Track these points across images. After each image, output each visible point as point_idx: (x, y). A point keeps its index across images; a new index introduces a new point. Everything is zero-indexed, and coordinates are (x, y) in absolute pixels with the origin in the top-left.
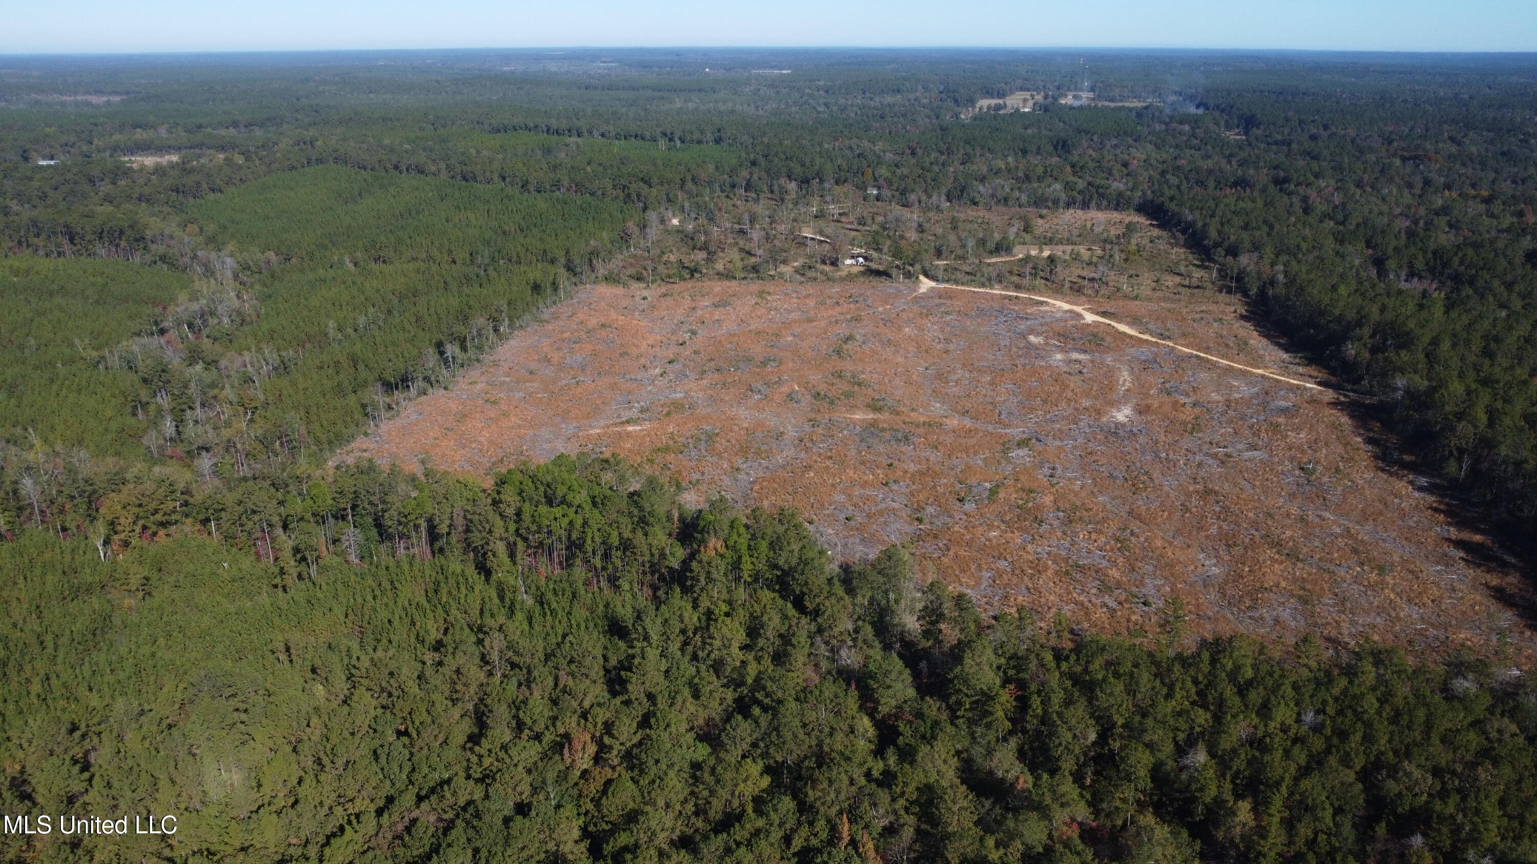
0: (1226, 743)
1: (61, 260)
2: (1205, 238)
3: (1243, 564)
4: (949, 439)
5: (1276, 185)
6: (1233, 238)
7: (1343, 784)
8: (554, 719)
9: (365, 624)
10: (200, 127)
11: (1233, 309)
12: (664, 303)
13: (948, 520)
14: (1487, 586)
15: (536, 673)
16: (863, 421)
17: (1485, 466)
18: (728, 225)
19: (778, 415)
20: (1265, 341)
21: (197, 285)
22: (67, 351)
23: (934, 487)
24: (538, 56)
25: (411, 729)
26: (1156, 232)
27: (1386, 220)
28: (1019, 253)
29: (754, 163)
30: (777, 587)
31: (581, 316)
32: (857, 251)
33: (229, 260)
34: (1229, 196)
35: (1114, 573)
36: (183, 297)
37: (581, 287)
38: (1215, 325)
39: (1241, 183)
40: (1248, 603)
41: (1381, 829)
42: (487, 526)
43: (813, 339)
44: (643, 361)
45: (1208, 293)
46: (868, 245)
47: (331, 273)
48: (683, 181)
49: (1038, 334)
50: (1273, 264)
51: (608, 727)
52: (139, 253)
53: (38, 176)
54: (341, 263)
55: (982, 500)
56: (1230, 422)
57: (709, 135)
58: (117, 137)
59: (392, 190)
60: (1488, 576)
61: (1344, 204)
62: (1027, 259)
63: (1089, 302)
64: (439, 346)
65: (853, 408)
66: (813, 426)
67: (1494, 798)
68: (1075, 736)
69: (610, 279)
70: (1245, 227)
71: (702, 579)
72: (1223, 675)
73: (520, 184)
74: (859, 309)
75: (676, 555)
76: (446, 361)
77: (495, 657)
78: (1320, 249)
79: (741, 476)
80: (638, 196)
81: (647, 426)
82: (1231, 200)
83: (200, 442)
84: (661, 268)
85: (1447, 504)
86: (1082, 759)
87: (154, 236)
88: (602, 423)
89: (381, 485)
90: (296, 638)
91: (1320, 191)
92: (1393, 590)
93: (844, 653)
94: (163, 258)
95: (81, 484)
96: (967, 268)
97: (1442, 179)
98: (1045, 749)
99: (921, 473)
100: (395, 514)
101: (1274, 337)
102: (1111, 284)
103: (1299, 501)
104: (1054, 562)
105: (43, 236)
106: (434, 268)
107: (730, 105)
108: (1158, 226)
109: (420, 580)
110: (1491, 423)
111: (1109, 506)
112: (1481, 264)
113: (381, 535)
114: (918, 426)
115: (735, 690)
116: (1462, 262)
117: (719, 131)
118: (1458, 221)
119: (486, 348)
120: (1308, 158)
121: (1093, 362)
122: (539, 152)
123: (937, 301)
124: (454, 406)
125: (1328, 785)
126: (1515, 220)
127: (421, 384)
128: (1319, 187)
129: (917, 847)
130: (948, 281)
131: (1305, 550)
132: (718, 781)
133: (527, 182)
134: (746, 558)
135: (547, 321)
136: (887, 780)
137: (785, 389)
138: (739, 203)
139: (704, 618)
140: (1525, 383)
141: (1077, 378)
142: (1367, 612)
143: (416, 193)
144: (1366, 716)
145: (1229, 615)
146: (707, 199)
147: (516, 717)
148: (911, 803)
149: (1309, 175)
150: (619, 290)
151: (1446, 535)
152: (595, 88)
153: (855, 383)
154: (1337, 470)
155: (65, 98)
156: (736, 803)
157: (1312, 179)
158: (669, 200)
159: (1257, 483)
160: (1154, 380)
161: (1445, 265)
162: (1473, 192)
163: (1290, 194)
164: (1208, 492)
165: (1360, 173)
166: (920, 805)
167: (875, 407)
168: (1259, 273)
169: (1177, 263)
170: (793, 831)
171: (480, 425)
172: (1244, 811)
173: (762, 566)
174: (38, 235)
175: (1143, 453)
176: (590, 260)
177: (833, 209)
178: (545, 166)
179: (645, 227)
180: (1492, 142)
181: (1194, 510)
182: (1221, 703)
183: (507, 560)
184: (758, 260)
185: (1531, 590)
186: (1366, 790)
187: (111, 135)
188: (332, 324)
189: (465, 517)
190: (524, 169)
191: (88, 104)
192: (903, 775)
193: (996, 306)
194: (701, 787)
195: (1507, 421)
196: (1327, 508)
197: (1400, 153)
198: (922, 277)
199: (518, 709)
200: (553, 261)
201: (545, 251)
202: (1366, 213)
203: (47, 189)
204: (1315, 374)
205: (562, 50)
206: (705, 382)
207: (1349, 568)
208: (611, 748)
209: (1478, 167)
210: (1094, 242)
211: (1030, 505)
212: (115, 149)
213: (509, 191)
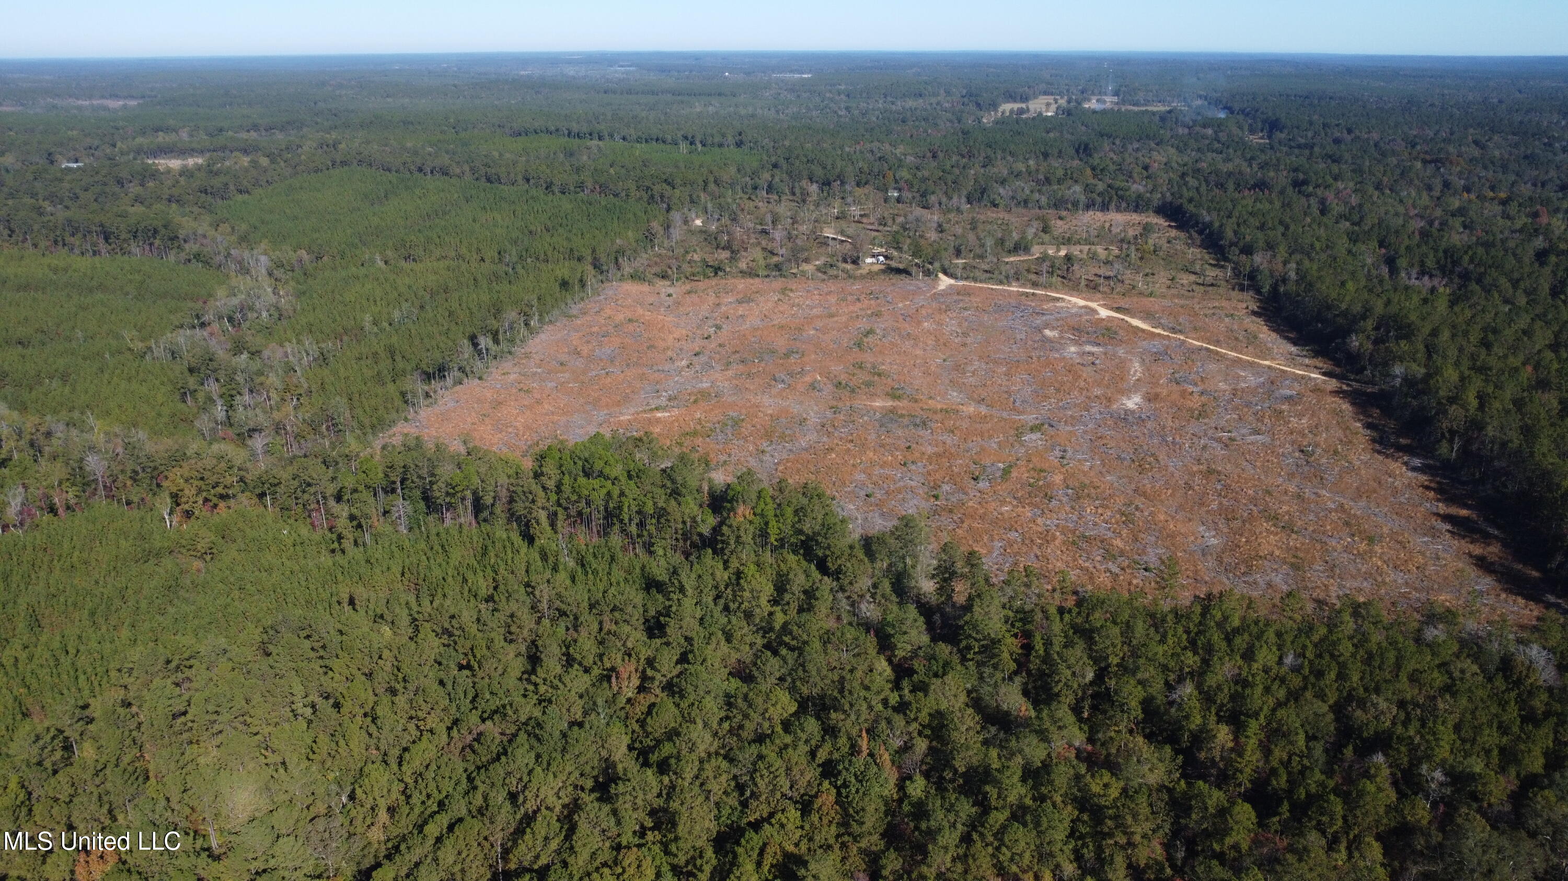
0: (1211, 680)
1: (97, 258)
2: (1221, 239)
3: (1241, 535)
4: (965, 424)
5: (1294, 187)
6: (1248, 238)
7: (1315, 714)
8: (601, 656)
9: (420, 582)
10: (221, 130)
11: (1245, 305)
12: (688, 299)
13: (964, 497)
14: (1470, 555)
15: (581, 619)
16: (883, 408)
17: (1474, 447)
18: (751, 225)
19: (801, 403)
20: (1274, 335)
21: (234, 282)
22: (114, 343)
23: (950, 467)
24: (554, 60)
25: (472, 662)
26: (1174, 233)
27: (1400, 221)
28: (1036, 251)
29: (775, 166)
30: (802, 551)
31: (608, 312)
32: (877, 250)
33: (263, 258)
34: (1248, 199)
35: (1118, 542)
36: (221, 292)
37: (606, 285)
38: (1227, 320)
39: (1261, 185)
40: (1243, 569)
41: (1349, 752)
42: (531, 497)
43: (835, 332)
44: (669, 353)
45: (1221, 290)
46: (889, 245)
47: (363, 271)
48: (706, 183)
49: (1053, 329)
50: (1285, 263)
51: (650, 662)
52: (173, 252)
53: (68, 178)
54: (372, 261)
55: (995, 478)
56: (1236, 408)
57: (730, 138)
58: (139, 140)
59: (417, 191)
60: (1471, 547)
61: (1361, 206)
62: (1044, 258)
63: (1104, 299)
64: (473, 339)
65: (873, 396)
66: (835, 413)
67: (1450, 725)
68: (1074, 674)
69: (636, 277)
70: (1262, 227)
71: (732, 542)
72: (1212, 624)
73: (544, 186)
74: (879, 305)
75: (707, 523)
76: (480, 353)
77: (544, 605)
78: (1332, 248)
79: (767, 458)
80: (662, 197)
81: (676, 412)
82: (1250, 202)
83: (252, 425)
84: (685, 267)
85: (1438, 483)
86: (1080, 694)
87: (187, 236)
88: (632, 410)
89: (429, 460)
90: (361, 592)
91: (1338, 193)
92: (1380, 558)
93: (863, 606)
94: (197, 256)
95: (144, 459)
96: (986, 267)
97: (1462, 182)
98: (1047, 688)
99: (938, 455)
100: (443, 486)
101: (1283, 331)
102: (1127, 282)
103: (1297, 480)
104: (1063, 533)
105: (80, 235)
106: (464, 266)
107: (750, 110)
108: (1177, 228)
109: (468, 545)
110: (1481, 407)
111: (1116, 484)
112: (1490, 262)
113: (428, 507)
114: (935, 412)
115: (764, 637)
116: (1471, 260)
117: (740, 134)
118: (1472, 222)
119: (518, 341)
120: (1329, 161)
121: (1105, 354)
122: (562, 156)
123: (955, 297)
124: (489, 395)
125: (1303, 716)
126: (1530, 220)
127: (457, 374)
128: (1337, 189)
129: (928, 760)
130: (967, 279)
131: (1300, 523)
132: (750, 706)
133: (552, 183)
134: (773, 522)
135: (575, 316)
136: (902, 708)
137: (808, 379)
138: (761, 204)
139: (734, 577)
140: (1516, 370)
141: (1090, 369)
142: (1353, 577)
143: (442, 195)
144: (1341, 659)
145: (1225, 580)
146: (730, 200)
147: (567, 654)
148: (924, 727)
149: (1328, 177)
150: (645, 288)
151: (1435, 510)
152: (614, 92)
153: (875, 374)
154: (1336, 452)
155: (80, 102)
156: (766, 725)
157: (1331, 181)
158: (692, 202)
159: (1258, 464)
160: (1164, 371)
161: (1455, 263)
162: (1491, 194)
163: (1308, 196)
164: (1210, 472)
165: (1380, 175)
166: (932, 729)
167: (894, 395)
168: (1271, 272)
169: (1193, 262)
170: (817, 747)
171: (515, 412)
172: (1223, 735)
173: (788, 530)
174: (73, 235)
175: (1151, 437)
176: (616, 259)
177: (855, 211)
178: (568, 168)
179: (668, 227)
180: (1516, 145)
181: (1197, 488)
182: (1209, 649)
183: (549, 528)
184: (781, 259)
185: (1510, 558)
186: (1337, 720)
187: (134, 138)
188: (368, 318)
189: (508, 490)
190: (548, 171)
191: (106, 108)
192: (917, 702)
193: (1013, 302)
194: (735, 711)
195: (1497, 405)
196: (1324, 487)
197: (1422, 156)
198: (941, 275)
199: (568, 647)
200: (579, 259)
201: (571, 250)
202: (1383, 215)
203: (77, 191)
204: (1321, 365)
205: (578, 53)
206: (730, 373)
207: (1341, 538)
208: (653, 679)
209: (1500, 169)
210: (1112, 243)
211: (1041, 483)
212: (139, 151)
213: (534, 192)
